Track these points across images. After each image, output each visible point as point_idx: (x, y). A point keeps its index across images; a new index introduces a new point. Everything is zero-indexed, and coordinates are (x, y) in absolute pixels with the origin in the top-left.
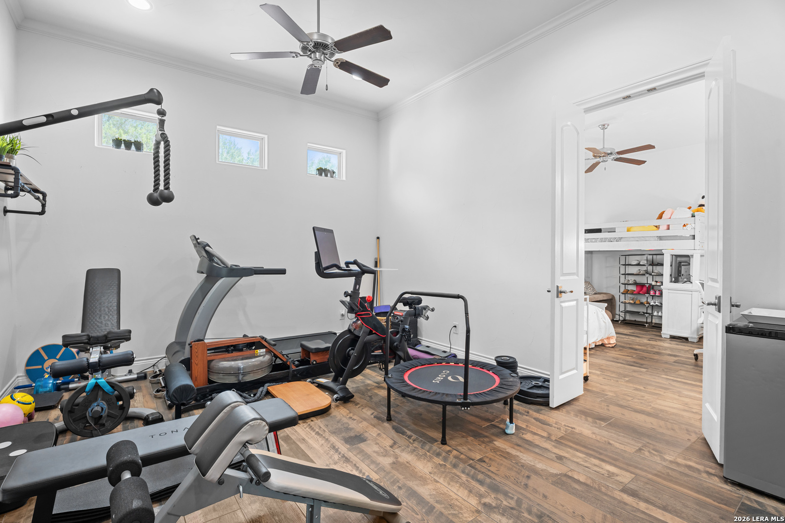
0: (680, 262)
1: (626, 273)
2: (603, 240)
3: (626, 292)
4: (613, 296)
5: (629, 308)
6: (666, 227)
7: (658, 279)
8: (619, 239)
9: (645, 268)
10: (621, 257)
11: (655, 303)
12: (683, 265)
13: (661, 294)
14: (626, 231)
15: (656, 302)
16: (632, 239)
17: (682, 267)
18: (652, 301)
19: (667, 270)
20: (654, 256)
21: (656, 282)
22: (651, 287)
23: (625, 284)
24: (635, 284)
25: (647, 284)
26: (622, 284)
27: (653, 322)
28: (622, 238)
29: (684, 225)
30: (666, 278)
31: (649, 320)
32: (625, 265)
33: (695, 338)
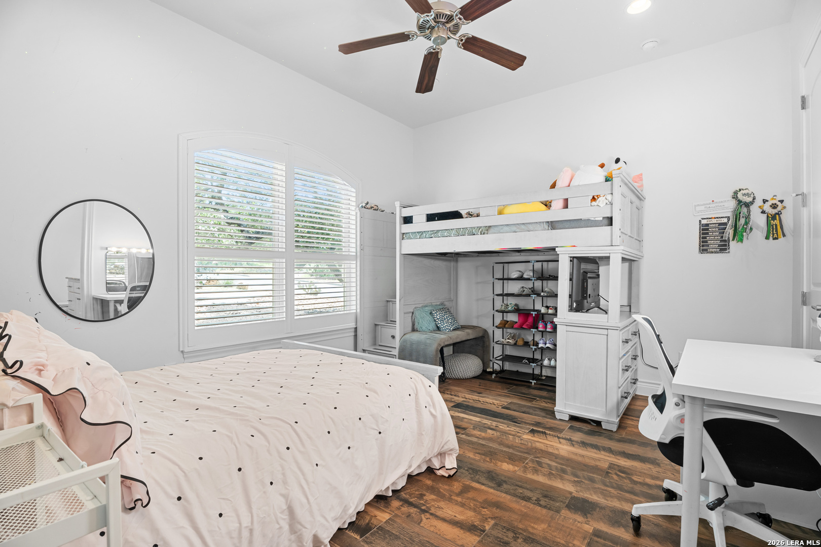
0: (586, 273)
1: (505, 292)
2: (460, 232)
3: (504, 325)
4: (485, 331)
5: (510, 351)
6: (561, 203)
7: (550, 302)
8: (487, 229)
9: (529, 285)
10: (496, 266)
11: (546, 344)
12: (590, 278)
13: (555, 328)
14: (496, 214)
15: (548, 342)
16: (506, 228)
17: (589, 281)
18: (541, 342)
19: (563, 287)
20: (545, 264)
21: (548, 307)
22: (540, 317)
23: (503, 312)
24: (517, 310)
25: (534, 310)
26: (497, 311)
27: (544, 373)
28: (490, 227)
29: (594, 199)
30: (563, 301)
31: (537, 372)
32: (503, 279)
33: (613, 423)
